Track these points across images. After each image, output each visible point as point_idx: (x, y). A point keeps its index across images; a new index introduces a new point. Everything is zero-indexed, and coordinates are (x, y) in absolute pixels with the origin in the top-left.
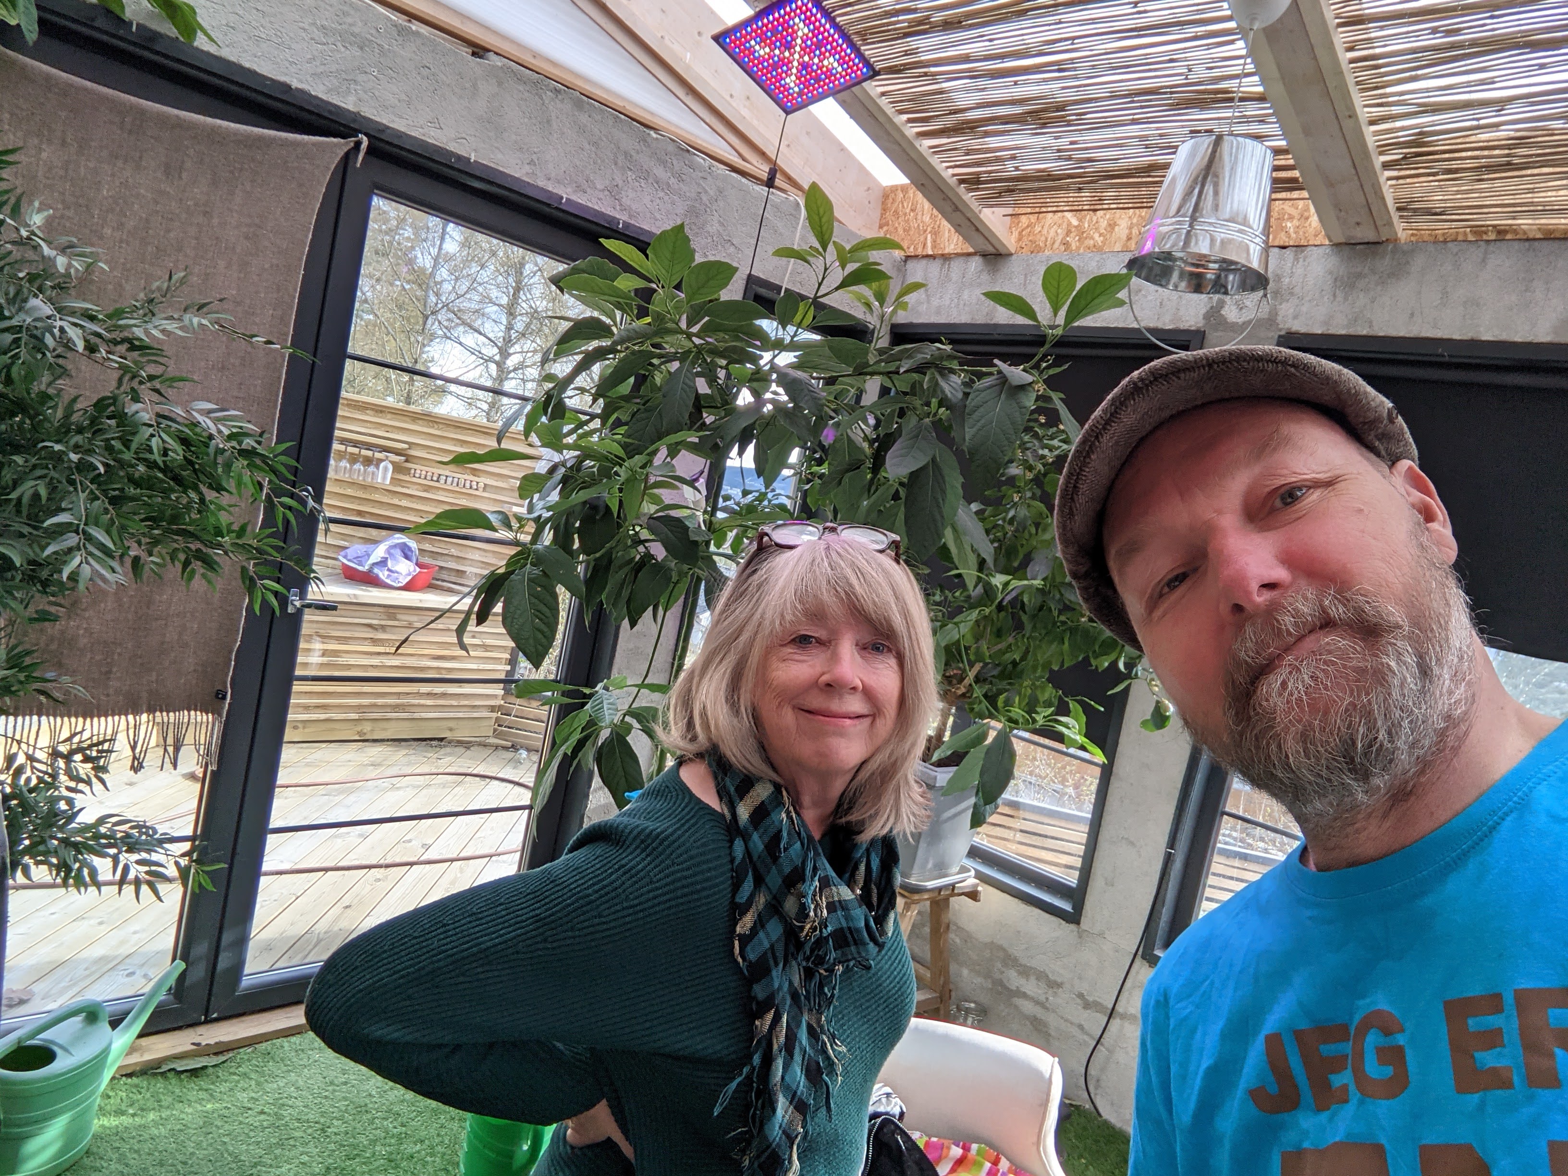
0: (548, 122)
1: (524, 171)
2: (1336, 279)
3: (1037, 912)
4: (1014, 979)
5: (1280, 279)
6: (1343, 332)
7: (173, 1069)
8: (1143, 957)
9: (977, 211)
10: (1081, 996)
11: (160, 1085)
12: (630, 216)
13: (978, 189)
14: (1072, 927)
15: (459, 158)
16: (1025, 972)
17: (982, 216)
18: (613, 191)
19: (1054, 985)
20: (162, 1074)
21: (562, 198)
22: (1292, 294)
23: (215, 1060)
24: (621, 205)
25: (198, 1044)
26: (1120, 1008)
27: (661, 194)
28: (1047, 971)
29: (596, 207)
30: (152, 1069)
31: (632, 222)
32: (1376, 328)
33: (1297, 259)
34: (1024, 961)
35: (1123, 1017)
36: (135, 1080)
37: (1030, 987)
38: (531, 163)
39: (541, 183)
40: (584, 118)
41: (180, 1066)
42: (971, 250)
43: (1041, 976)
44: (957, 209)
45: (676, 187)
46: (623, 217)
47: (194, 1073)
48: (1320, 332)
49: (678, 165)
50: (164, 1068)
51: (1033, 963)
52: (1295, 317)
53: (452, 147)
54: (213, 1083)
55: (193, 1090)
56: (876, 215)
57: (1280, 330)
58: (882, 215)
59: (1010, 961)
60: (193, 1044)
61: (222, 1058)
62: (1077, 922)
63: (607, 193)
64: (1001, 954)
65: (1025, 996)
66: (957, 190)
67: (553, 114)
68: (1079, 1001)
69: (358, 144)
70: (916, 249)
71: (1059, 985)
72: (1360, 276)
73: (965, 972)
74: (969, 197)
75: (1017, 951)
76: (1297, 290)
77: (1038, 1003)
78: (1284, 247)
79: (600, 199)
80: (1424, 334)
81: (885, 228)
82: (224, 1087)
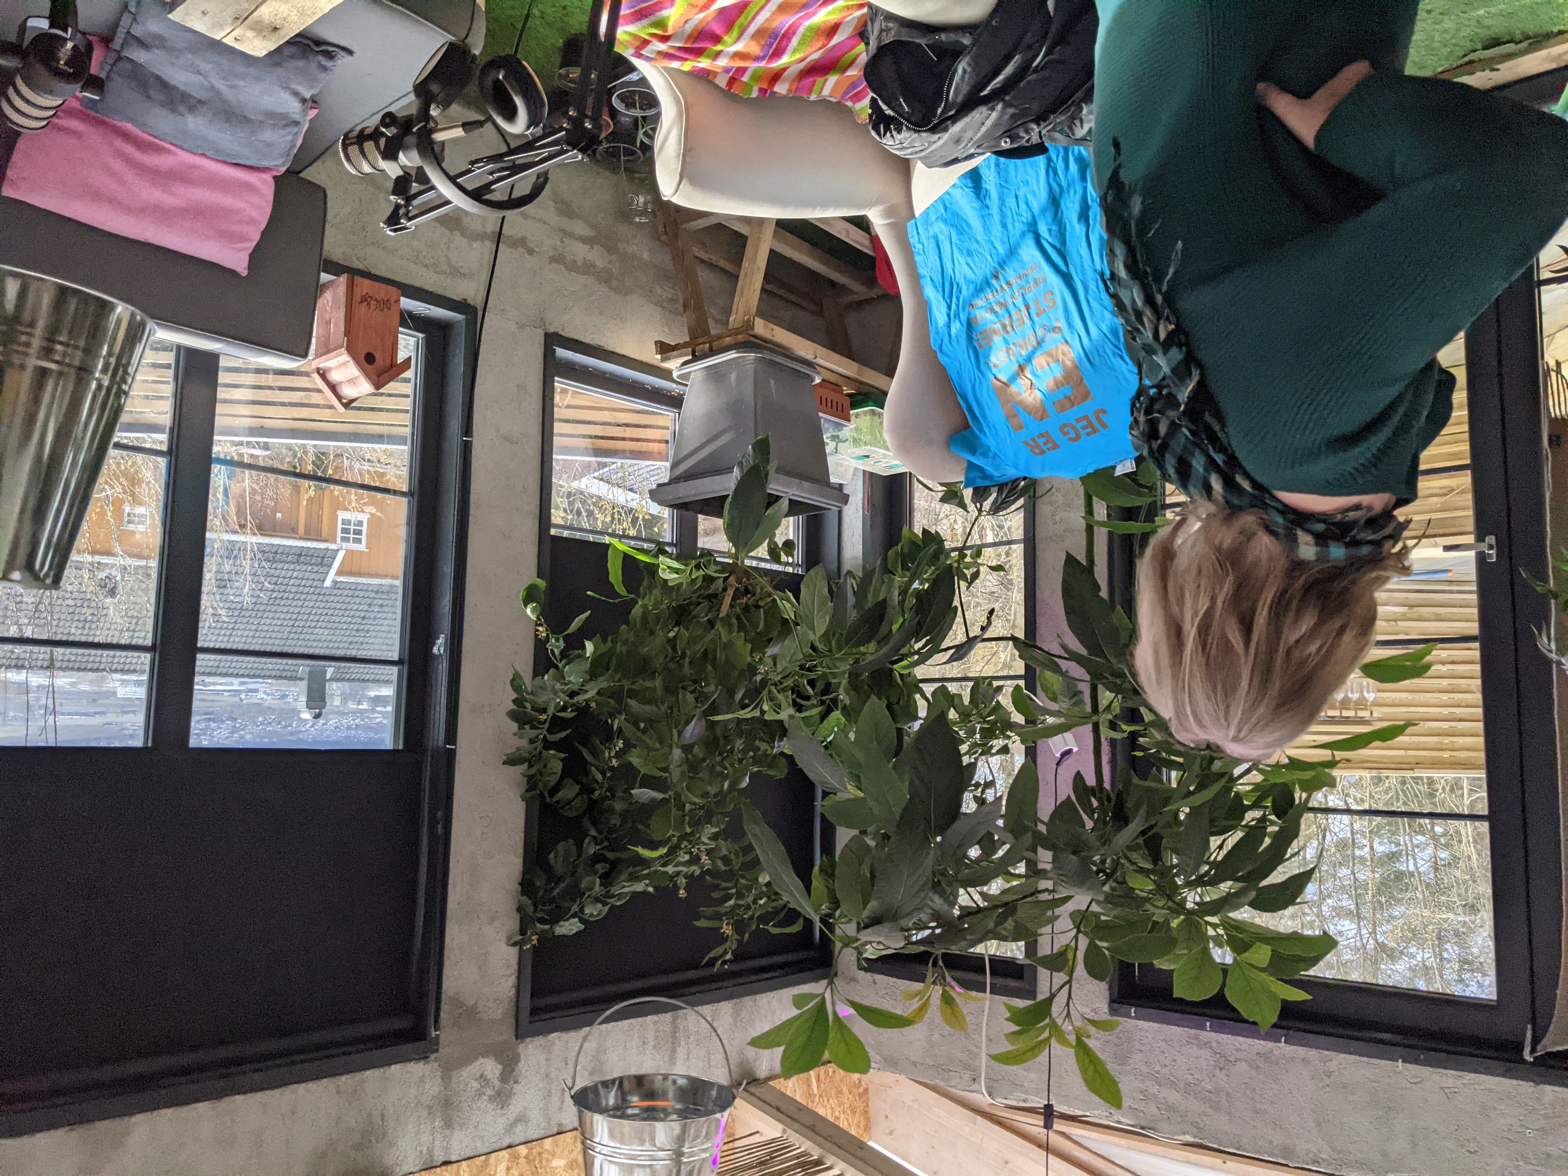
0: (1319, 1124)
1: (1335, 1062)
2: (384, 1137)
3: (587, 340)
4: (597, 256)
5: (446, 1125)
6: (368, 1073)
7: (1517, 43)
8: (475, 309)
9: (789, 1131)
10: (531, 252)
11: (1532, 28)
12: (1197, 1038)
13: (798, 1157)
14: (552, 330)
15: (1416, 1061)
16: (588, 268)
17: (781, 1126)
18: (1224, 1062)
19: (558, 259)
20: (1527, 38)
21: (1286, 1042)
22: (429, 1107)
23: (1473, 56)
24: (1211, 1048)
25: (1493, 70)
26: (489, 246)
27: (1165, 1071)
28: (567, 273)
29: (1240, 1039)
30: (1538, 42)
31: (1193, 1032)
32: (332, 1087)
33: (430, 1152)
34: (590, 280)
35: (483, 236)
36: (1555, 30)
37: (580, 252)
38: (1329, 1074)
39: (1313, 1053)
40: (1278, 1138)
41: (1511, 47)
42: (771, 1083)
43: (572, 267)
44: (812, 1128)
45: (1148, 1083)
46: (1207, 1035)
47: (1495, 42)
48: (393, 1067)
49: (1152, 1109)
50: (1525, 44)
51: (581, 279)
52: (422, 1080)
53: (1426, 1071)
54: (1477, 34)
55: (1498, 26)
56: (875, 1104)
57: (436, 1059)
58: (867, 1106)
59: (605, 277)
60: (1498, 70)
61: (1467, 59)
62: (547, 335)
63: (1232, 1059)
64: (614, 283)
65: (584, 240)
66: (821, 1150)
67: (1316, 1133)
68: (532, 245)
69: (1533, 1050)
70: (826, 1072)
71: (553, 259)
72: (358, 1147)
73: (646, 256)
74: (803, 1145)
75: (600, 289)
76: (425, 1113)
77: (571, 235)
78: (446, 1163)
79: (1237, 1050)
80: (276, 1093)
81: (861, 1090)
82: (1466, 32)
